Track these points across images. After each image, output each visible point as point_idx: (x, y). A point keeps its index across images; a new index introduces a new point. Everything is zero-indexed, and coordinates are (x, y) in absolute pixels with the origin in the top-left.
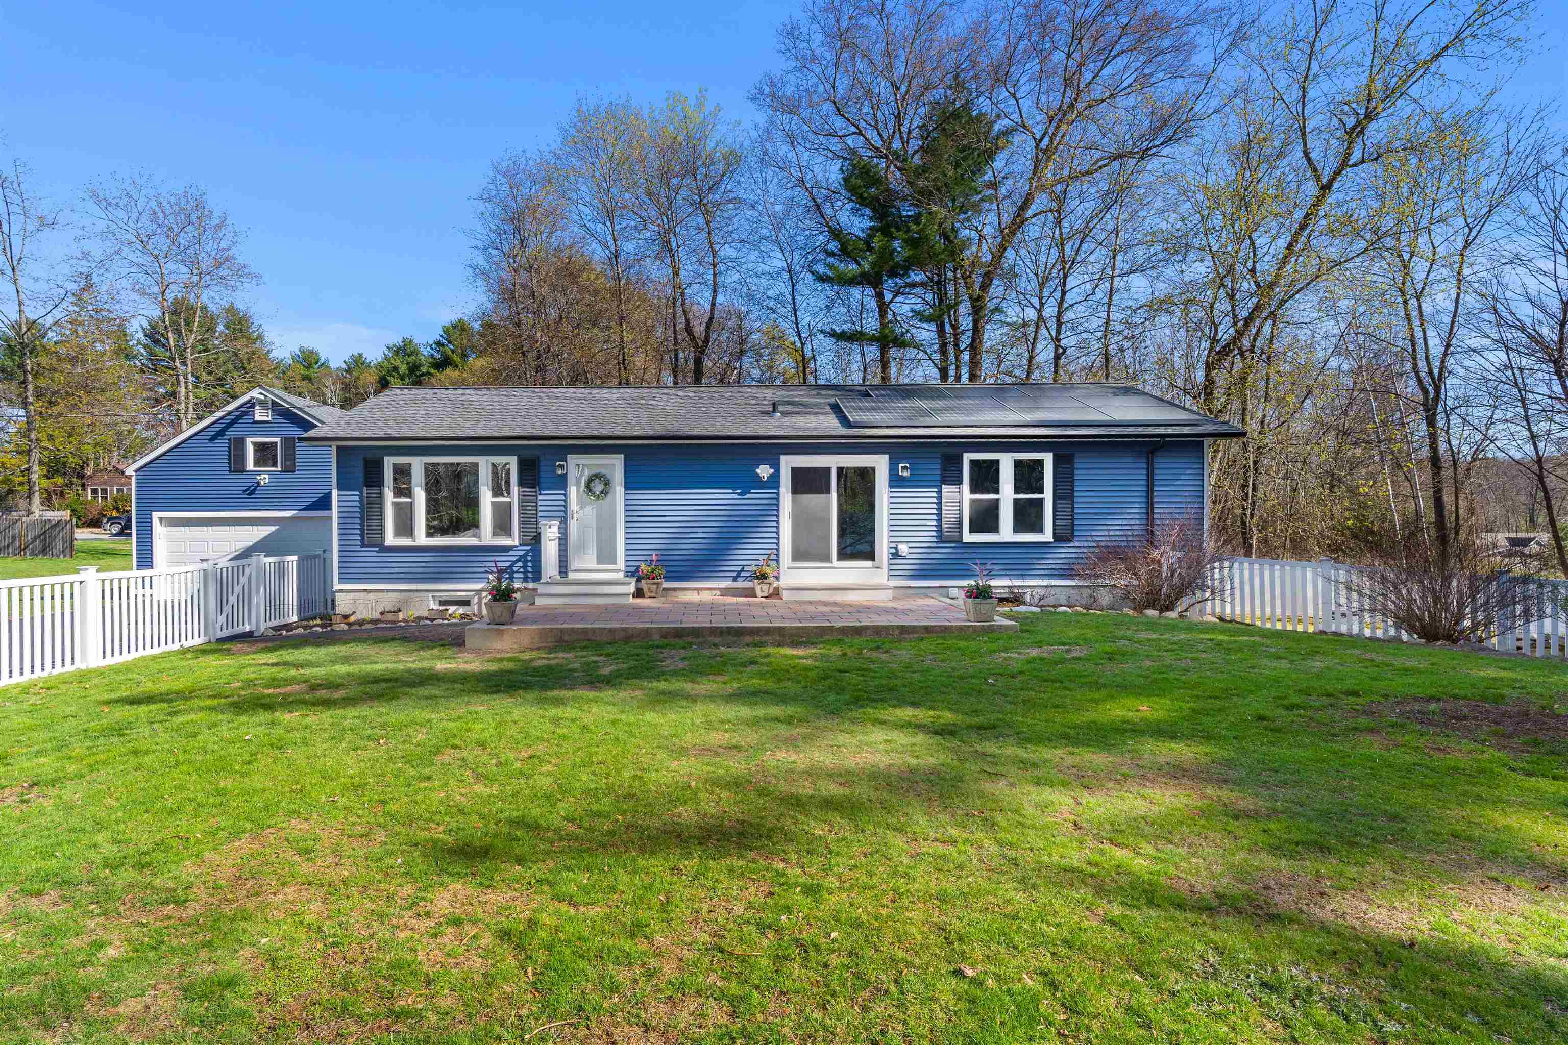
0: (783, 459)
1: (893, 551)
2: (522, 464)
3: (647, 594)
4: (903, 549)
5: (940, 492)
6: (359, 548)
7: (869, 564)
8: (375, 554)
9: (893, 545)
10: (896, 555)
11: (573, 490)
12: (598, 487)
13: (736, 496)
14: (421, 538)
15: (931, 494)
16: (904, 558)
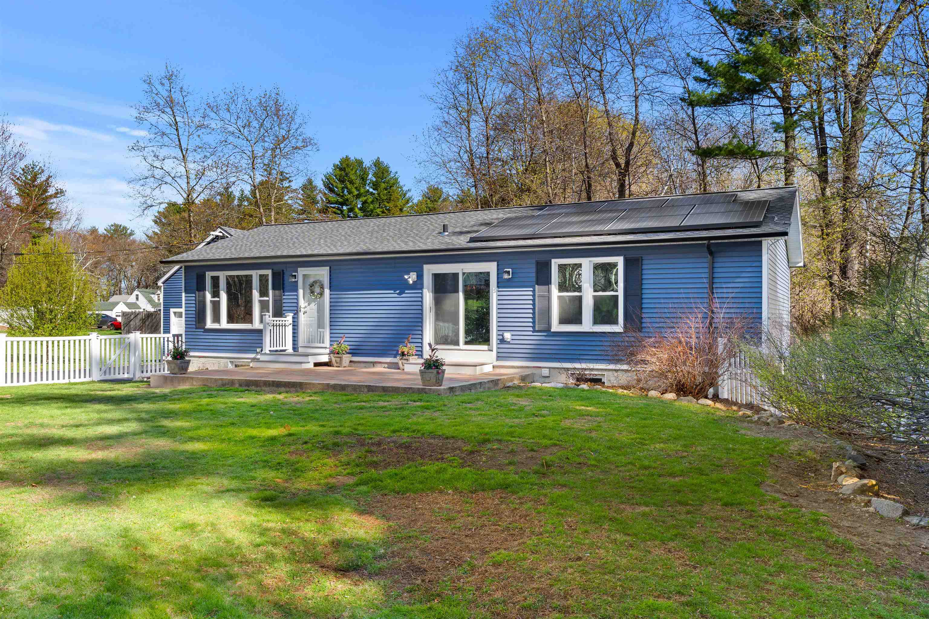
0: (426, 267)
1: (501, 337)
2: (274, 274)
3: (335, 364)
4: (508, 336)
5: (534, 291)
6: (194, 330)
7: (485, 347)
8: (202, 333)
9: (501, 333)
10: (502, 341)
11: (301, 292)
12: (317, 290)
13: (396, 295)
14: (224, 324)
15: (527, 292)
16: (509, 343)
